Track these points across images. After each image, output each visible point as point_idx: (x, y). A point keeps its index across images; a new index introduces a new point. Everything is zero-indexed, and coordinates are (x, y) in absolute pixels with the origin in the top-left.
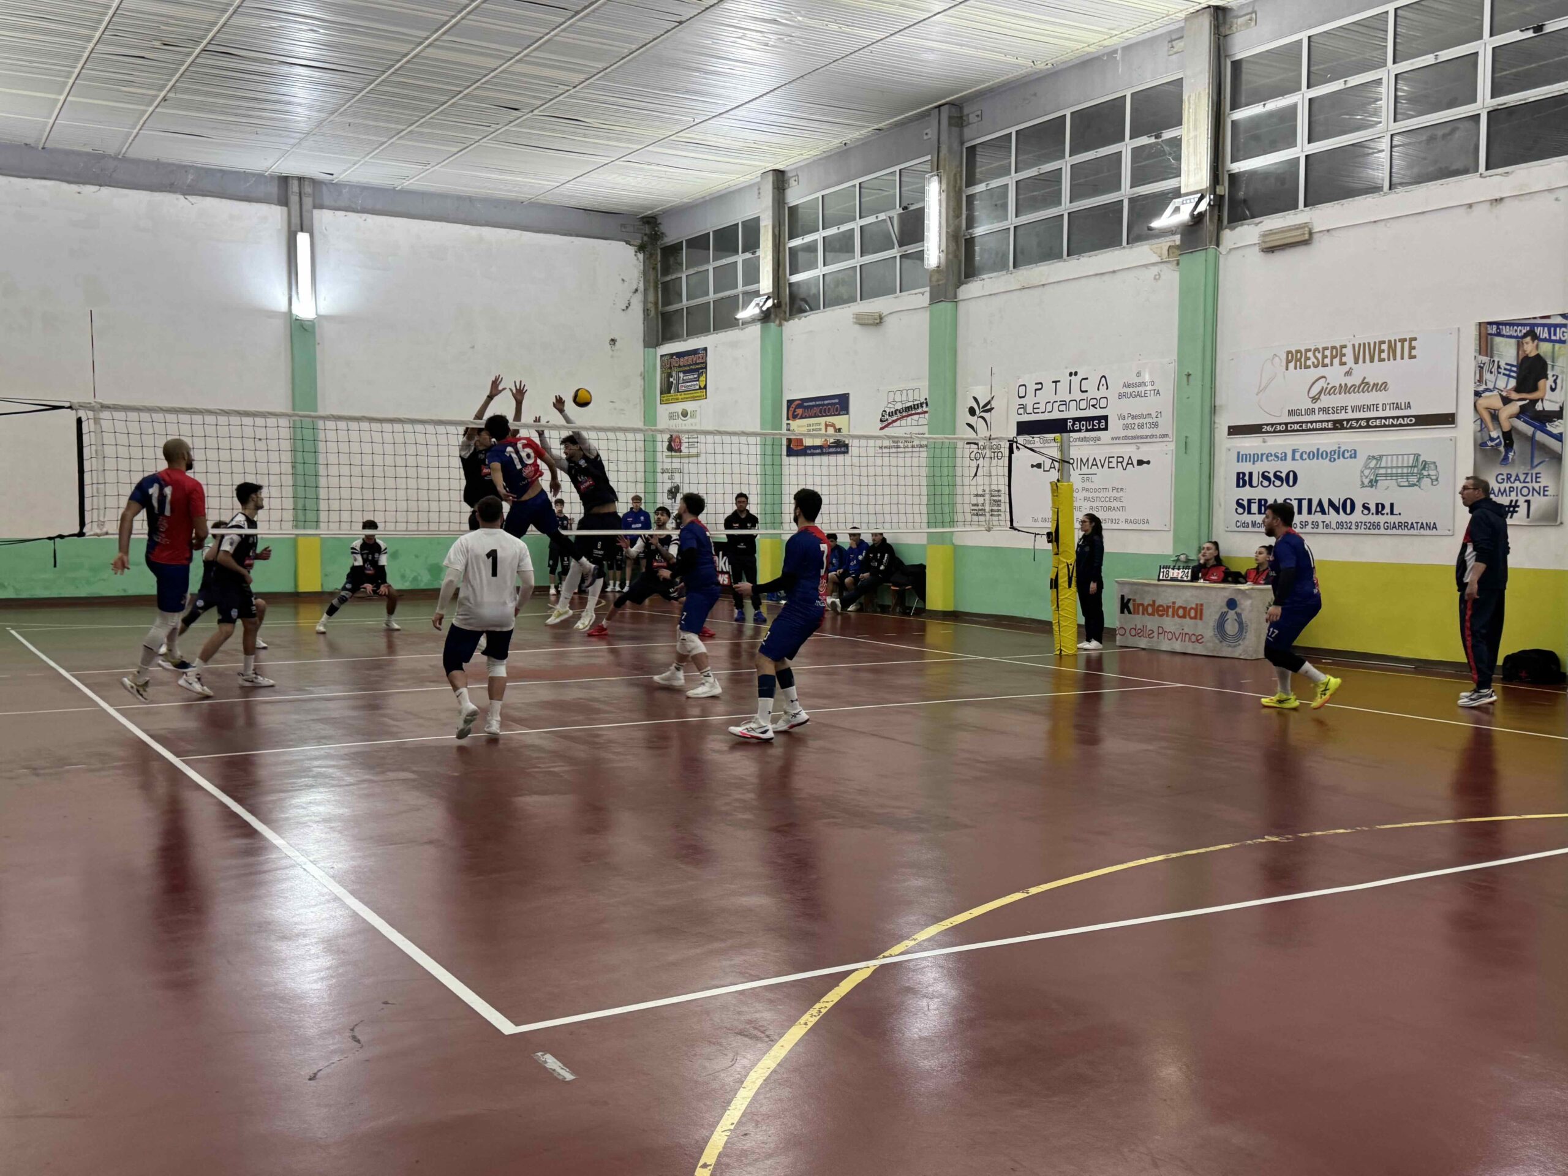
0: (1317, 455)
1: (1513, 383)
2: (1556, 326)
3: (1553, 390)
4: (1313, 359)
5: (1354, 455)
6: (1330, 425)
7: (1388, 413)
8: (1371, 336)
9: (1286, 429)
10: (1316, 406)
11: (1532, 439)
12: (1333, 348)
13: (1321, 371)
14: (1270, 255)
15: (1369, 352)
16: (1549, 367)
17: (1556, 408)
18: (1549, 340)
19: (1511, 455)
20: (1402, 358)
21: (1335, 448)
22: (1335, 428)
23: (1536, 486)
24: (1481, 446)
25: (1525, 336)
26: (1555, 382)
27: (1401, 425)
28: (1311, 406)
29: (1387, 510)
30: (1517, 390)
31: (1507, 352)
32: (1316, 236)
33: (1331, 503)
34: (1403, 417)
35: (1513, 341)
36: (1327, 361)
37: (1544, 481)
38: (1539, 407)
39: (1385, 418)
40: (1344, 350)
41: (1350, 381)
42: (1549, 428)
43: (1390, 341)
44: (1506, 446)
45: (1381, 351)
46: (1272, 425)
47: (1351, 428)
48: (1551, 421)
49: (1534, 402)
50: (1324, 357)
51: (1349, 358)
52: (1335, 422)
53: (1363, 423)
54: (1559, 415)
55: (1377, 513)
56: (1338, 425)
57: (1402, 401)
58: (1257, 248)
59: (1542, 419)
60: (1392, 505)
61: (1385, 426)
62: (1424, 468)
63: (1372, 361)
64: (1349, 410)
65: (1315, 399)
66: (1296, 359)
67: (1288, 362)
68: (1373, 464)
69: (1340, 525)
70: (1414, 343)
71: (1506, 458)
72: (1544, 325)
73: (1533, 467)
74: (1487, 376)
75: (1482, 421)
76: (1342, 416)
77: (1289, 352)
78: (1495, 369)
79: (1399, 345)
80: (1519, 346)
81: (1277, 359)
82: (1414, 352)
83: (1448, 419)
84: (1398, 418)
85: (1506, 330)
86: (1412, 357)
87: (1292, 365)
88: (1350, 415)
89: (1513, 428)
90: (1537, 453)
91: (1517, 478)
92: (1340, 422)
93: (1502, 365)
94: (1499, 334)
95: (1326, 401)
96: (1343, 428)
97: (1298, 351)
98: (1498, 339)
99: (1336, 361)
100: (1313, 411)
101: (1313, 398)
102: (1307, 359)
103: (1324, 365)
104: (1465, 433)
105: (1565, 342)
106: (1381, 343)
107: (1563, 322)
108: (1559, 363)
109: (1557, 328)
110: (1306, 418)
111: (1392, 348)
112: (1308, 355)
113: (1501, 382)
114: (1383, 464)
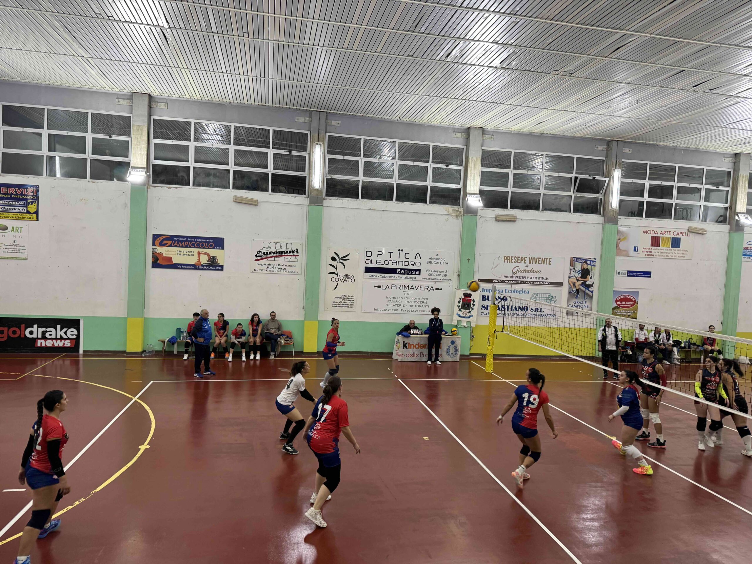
0: (515, 291)
1: (580, 275)
3: (591, 279)
4: (514, 260)
5: (528, 292)
6: (519, 282)
7: (540, 280)
8: (536, 256)
9: (503, 282)
10: (515, 276)
11: (584, 292)
12: (522, 257)
13: (517, 264)
14: (498, 223)
15: (536, 261)
16: (590, 272)
17: (591, 284)
18: (591, 265)
19: (578, 296)
20: (547, 264)
21: (521, 290)
22: (521, 283)
23: (585, 305)
24: (570, 292)
25: (584, 263)
26: (591, 276)
27: (545, 284)
28: (513, 275)
29: (540, 310)
30: (581, 277)
31: (579, 266)
32: (517, 220)
33: (519, 307)
34: (546, 282)
35: (581, 264)
36: (519, 261)
37: (587, 303)
38: (587, 283)
39: (540, 282)
40: (526, 259)
41: (527, 269)
42: (589, 289)
43: (542, 258)
44: (577, 293)
45: (539, 261)
46: (497, 280)
47: (527, 284)
48: (590, 287)
49: (586, 281)
50: (518, 260)
51: (527, 261)
52: (521, 281)
53: (532, 283)
54: (592, 286)
55: (536, 311)
56: (522, 282)
57: (546, 277)
58: (494, 219)
59: (588, 286)
60: (541, 309)
61: (539, 284)
63: (536, 263)
64: (527, 278)
65: (515, 273)
66: (508, 259)
67: (505, 260)
68: (535, 296)
69: (522, 315)
70: (550, 260)
71: (577, 296)
72: (589, 260)
73: (584, 299)
74: (572, 273)
75: (570, 285)
76: (524, 280)
77: (505, 257)
78: (575, 271)
79: (546, 260)
80: (582, 265)
81: (500, 258)
82: (550, 263)
83: (561, 284)
84: (544, 282)
85: (579, 260)
86: (550, 264)
87: (506, 261)
88: (527, 280)
89: (579, 288)
90: (586, 296)
91: (580, 302)
92: (523, 281)
93: (577, 270)
94: (576, 261)
95: (518, 274)
96: (524, 283)
97: (508, 257)
98: (576, 262)
99: (523, 262)
100: (513, 277)
101: (514, 273)
102: (512, 260)
103: (518, 263)
104: (565, 289)
105: (595, 266)
106: (539, 258)
107: (595, 260)
108: (593, 271)
109: (592, 262)
110: (511, 279)
111: (543, 260)
112: (512, 258)
113: (577, 275)
114: (538, 296)
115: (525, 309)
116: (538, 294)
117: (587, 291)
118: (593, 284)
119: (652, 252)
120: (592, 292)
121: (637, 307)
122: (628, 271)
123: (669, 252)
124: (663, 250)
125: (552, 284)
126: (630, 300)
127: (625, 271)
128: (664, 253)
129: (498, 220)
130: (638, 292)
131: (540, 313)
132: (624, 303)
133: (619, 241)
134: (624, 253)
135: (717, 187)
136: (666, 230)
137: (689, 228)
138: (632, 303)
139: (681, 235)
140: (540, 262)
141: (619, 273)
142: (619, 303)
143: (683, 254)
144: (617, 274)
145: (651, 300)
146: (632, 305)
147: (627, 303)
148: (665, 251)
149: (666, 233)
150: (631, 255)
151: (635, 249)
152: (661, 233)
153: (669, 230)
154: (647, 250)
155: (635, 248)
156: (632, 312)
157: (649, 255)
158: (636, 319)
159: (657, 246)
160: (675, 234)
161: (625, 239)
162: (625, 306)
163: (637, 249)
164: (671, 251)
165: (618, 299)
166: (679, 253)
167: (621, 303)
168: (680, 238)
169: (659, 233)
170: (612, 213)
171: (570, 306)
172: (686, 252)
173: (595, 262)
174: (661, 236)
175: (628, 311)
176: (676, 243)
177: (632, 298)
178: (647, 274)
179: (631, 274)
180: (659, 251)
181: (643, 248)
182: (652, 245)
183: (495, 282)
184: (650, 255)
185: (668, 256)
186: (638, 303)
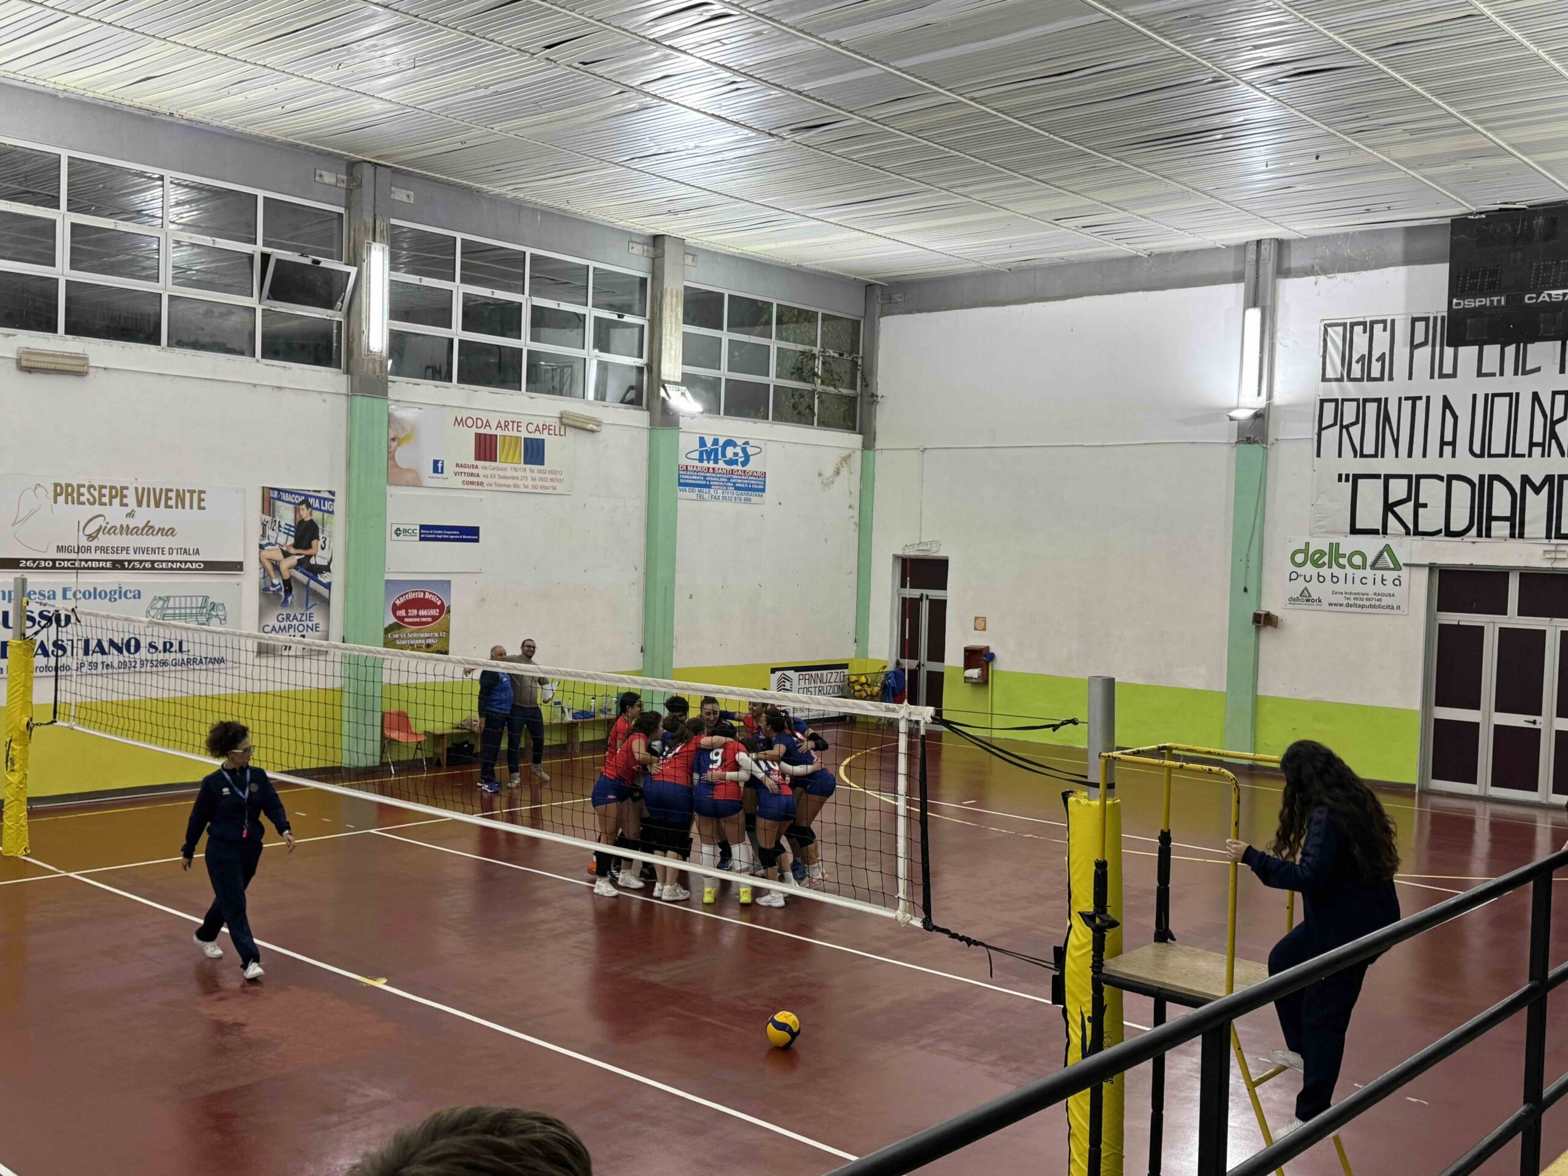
0: (94, 594)
1: (291, 540)
2: (325, 499)
3: (323, 549)
4: (87, 496)
5: (138, 595)
6: (109, 565)
7: (174, 557)
8: (158, 482)
9: (54, 565)
10: (93, 544)
11: (307, 586)
12: (112, 488)
13: (97, 509)
14: (27, 375)
15: (158, 498)
16: (320, 531)
17: (325, 563)
18: (320, 510)
19: (290, 599)
20: (191, 507)
21: (116, 587)
22: (114, 568)
23: (310, 624)
24: (264, 591)
25: (301, 503)
26: (324, 542)
27: (188, 569)
28: (87, 544)
29: (176, 647)
30: (296, 546)
31: (286, 515)
32: (91, 370)
33: (112, 643)
34: (191, 562)
36: (105, 500)
37: (316, 619)
38: (312, 561)
39: (172, 562)
40: (125, 492)
41: (132, 523)
42: (320, 578)
43: (178, 491)
44: (286, 591)
45: (168, 498)
46: (34, 560)
47: (133, 568)
48: (321, 573)
49: (309, 557)
50: (101, 495)
51: (131, 500)
52: (114, 562)
53: (148, 565)
54: (327, 568)
55: (165, 650)
56: (118, 565)
57: (191, 547)
58: (13, 365)
59: (315, 571)
60: (181, 643)
61: (172, 569)
62: (213, 609)
63: (157, 505)
64: (131, 551)
65: (92, 537)
66: (65, 492)
67: (56, 495)
68: (160, 604)
69: (123, 665)
70: (203, 496)
71: (286, 601)
72: (316, 497)
73: (307, 609)
74: (269, 532)
75: (265, 570)
76: (123, 556)
77: (56, 485)
78: (276, 528)
79: (188, 495)
80: (296, 511)
81: (39, 489)
82: (203, 504)
83: (237, 566)
84: (186, 562)
85: (285, 497)
86: (200, 508)
87: (61, 499)
88: (132, 556)
89: (291, 577)
90: (310, 598)
91: (295, 618)
92: (121, 562)
93: (283, 524)
94: (279, 499)
95: (104, 540)
96: (123, 568)
97: (68, 485)
98: (278, 503)
99: (116, 501)
100: (89, 549)
101: (90, 536)
102: (80, 494)
103: (101, 504)
104: (251, 580)
105: (332, 512)
106: (168, 490)
107: (331, 497)
108: (327, 529)
109: (326, 501)
110: (82, 556)
111: (180, 497)
112: (82, 490)
113: (282, 539)
114: (171, 605)
115: (132, 645)
116: (168, 598)
117: (313, 584)
118: (329, 563)
119: (478, 475)
120: (328, 586)
121: (449, 621)
122: (422, 527)
123: (519, 474)
124: (505, 469)
125: (211, 566)
126: (429, 604)
127: (413, 527)
128: (506, 478)
129: (28, 366)
130: (449, 582)
131: (179, 656)
132: (415, 612)
133: (394, 444)
134: (409, 476)
135: (619, 316)
136: (510, 418)
137: (561, 414)
138: (434, 612)
139: (546, 432)
140: (170, 503)
141: (398, 532)
142: (402, 613)
143: (552, 480)
144: (394, 535)
145: (483, 600)
146: (435, 618)
147: (423, 612)
148: (509, 473)
149: (510, 427)
150: (427, 481)
151: (437, 467)
152: (499, 426)
153: (516, 418)
154: (467, 470)
155: (436, 462)
156: (436, 635)
157: (472, 483)
158: (446, 653)
159: (491, 461)
160: (532, 428)
161: (408, 437)
162: (417, 620)
163: (442, 467)
164: (524, 474)
165: (398, 602)
166: (541, 479)
167: (407, 612)
168: (543, 440)
169: (494, 424)
170: (371, 366)
171: (267, 629)
172: (558, 476)
173: (333, 501)
174: (499, 432)
175: (427, 635)
176: (534, 452)
177: (434, 599)
178: (470, 534)
179: (430, 533)
180: (495, 472)
181: (457, 465)
182: (478, 457)
183: (27, 568)
184: (474, 483)
185: (516, 486)
186: (449, 612)
